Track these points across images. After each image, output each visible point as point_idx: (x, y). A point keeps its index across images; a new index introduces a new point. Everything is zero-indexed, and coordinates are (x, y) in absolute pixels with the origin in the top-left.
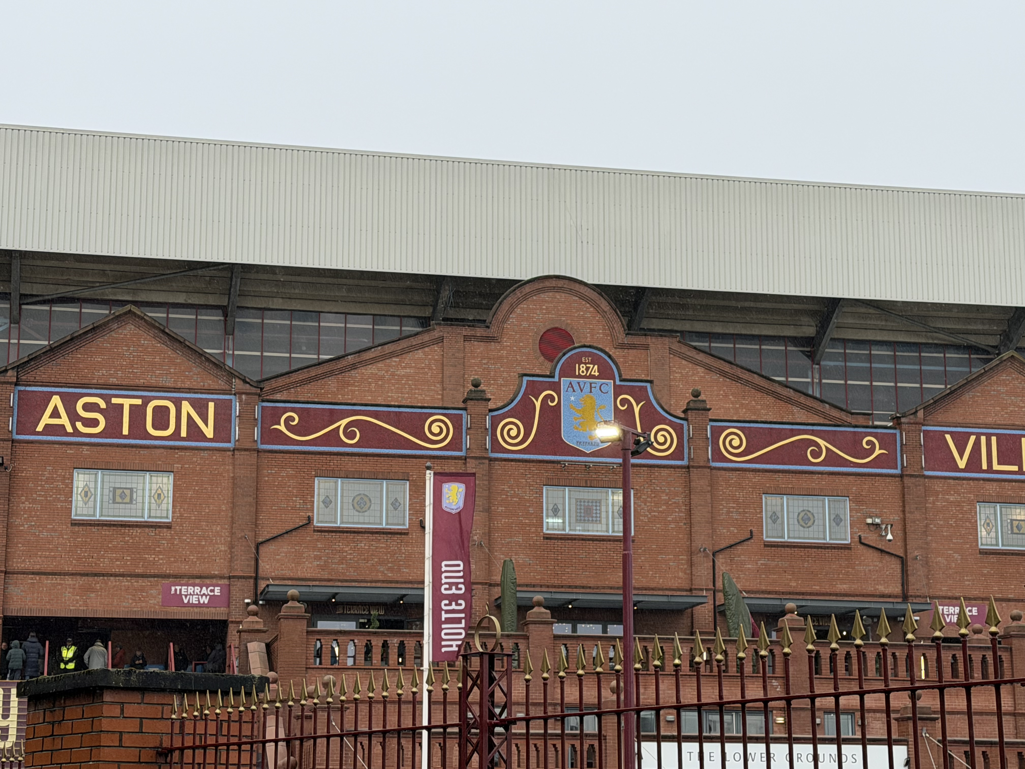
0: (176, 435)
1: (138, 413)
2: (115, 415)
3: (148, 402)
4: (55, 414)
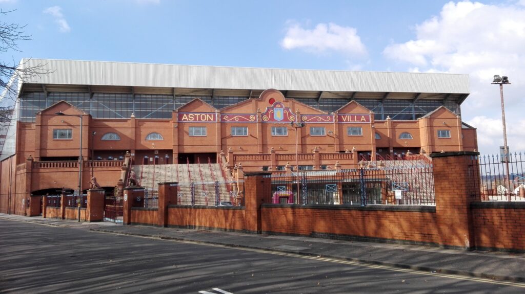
0: (206, 120)
1: (199, 117)
2: (195, 117)
3: (201, 114)
4: (185, 117)
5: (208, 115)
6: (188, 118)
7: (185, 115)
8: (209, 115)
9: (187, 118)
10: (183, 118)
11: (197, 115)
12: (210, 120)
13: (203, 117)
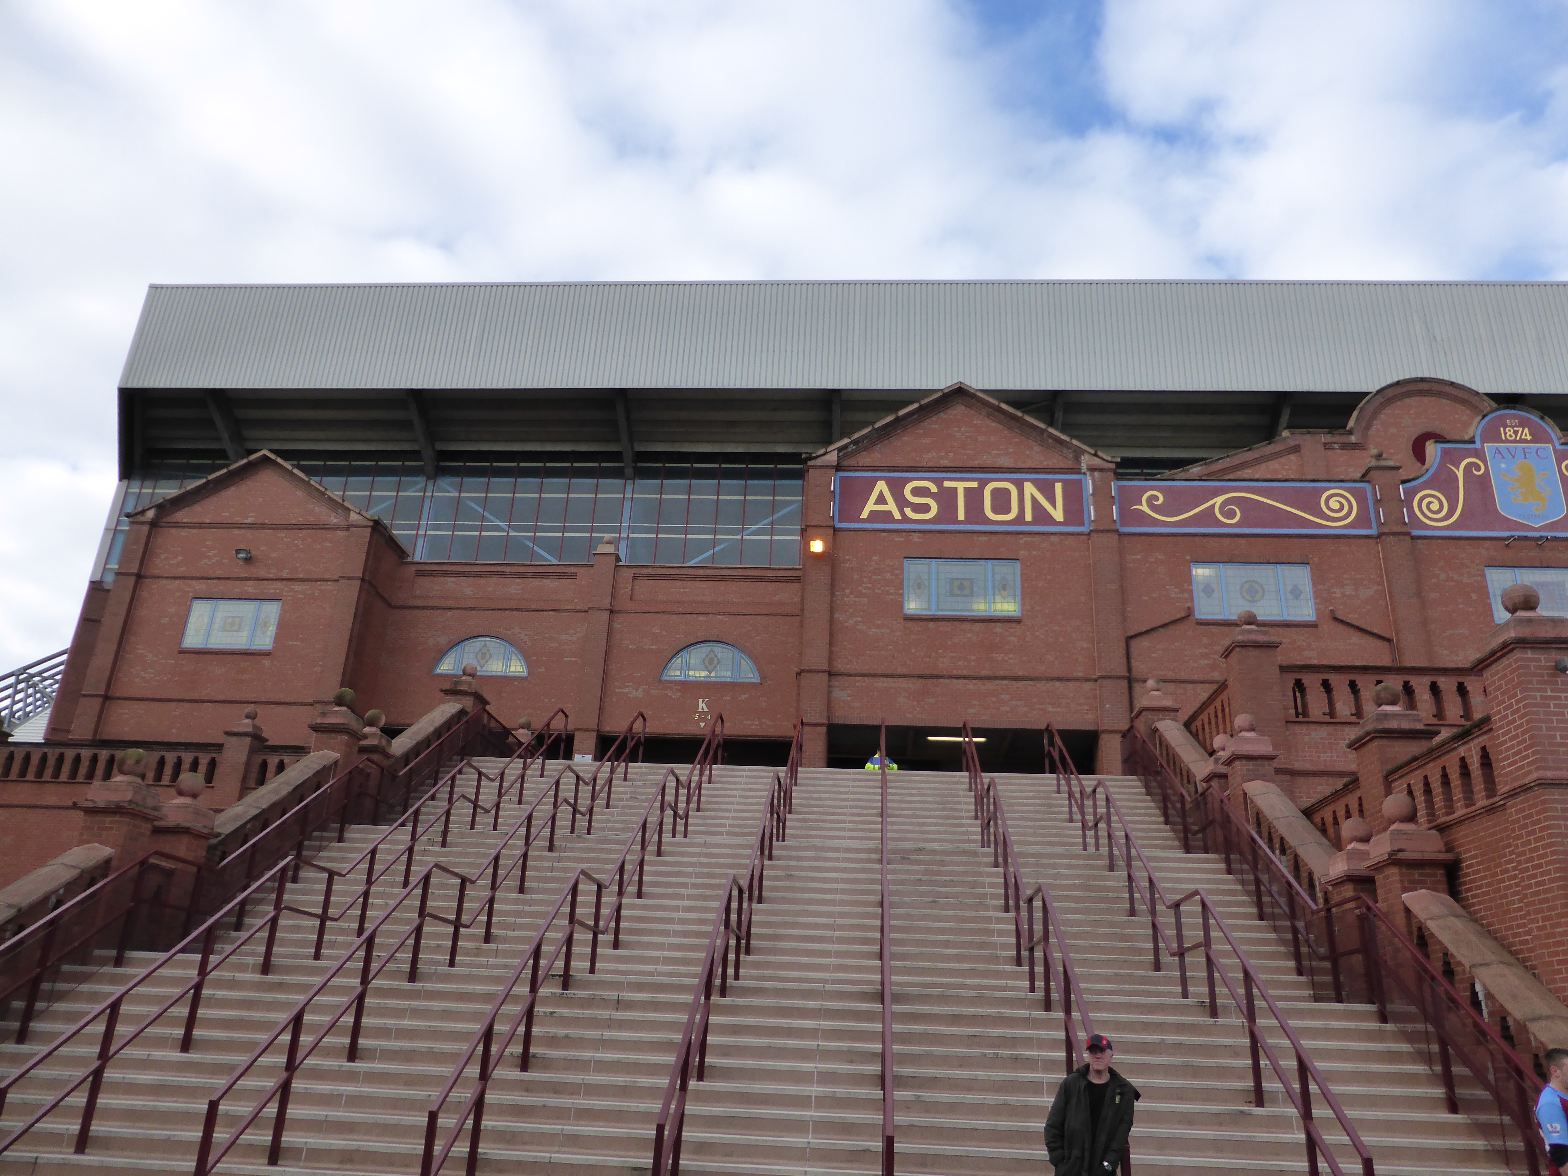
0: (1020, 520)
1: (974, 498)
2: (947, 498)
3: (983, 483)
4: (881, 500)
5: (1029, 489)
6: (902, 503)
7: (881, 486)
8: (1036, 483)
9: (891, 506)
10: (871, 506)
11: (961, 486)
12: (1041, 515)
13: (1001, 502)
